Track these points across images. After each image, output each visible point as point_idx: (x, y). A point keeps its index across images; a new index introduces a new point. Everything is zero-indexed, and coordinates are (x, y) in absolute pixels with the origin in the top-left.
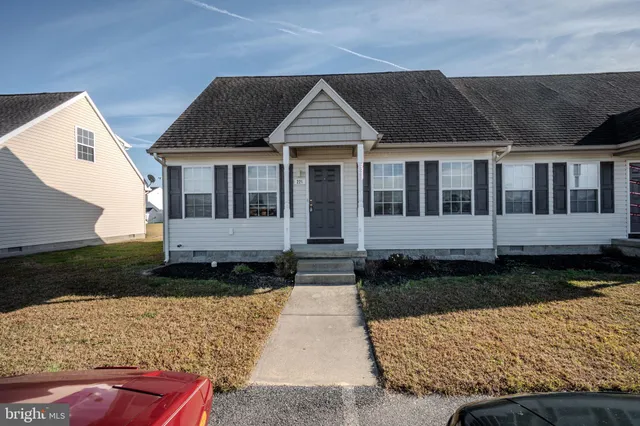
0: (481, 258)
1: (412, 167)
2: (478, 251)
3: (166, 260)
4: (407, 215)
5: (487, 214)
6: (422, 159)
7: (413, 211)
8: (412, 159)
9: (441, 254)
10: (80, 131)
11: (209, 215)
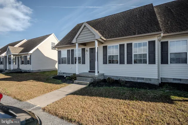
0: (152, 82)
1: (122, 46)
2: (150, 79)
3: (58, 75)
4: (120, 64)
5: (155, 64)
6: (125, 43)
7: (122, 62)
8: (122, 43)
9: (133, 79)
10: (52, 43)
11: (66, 63)
